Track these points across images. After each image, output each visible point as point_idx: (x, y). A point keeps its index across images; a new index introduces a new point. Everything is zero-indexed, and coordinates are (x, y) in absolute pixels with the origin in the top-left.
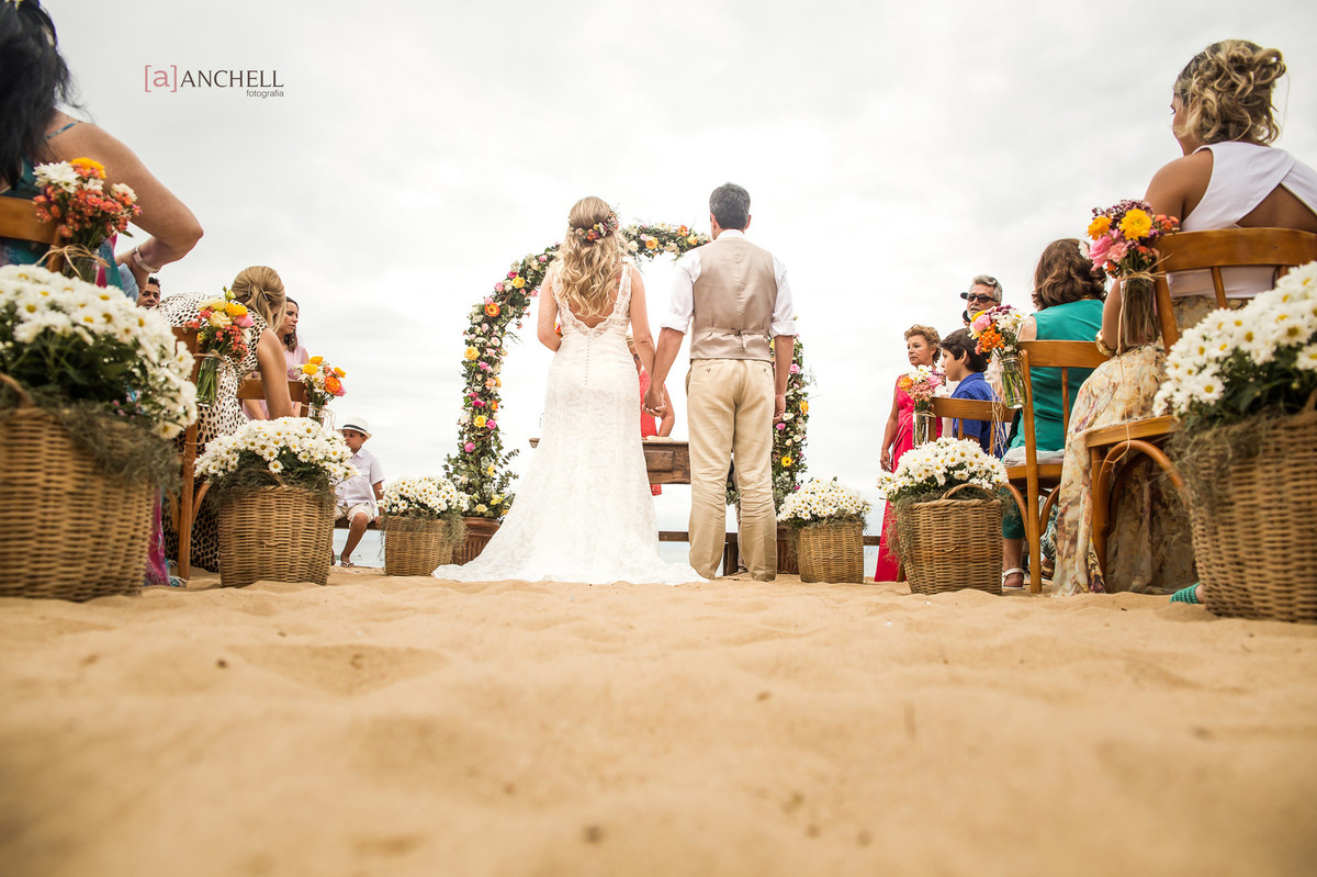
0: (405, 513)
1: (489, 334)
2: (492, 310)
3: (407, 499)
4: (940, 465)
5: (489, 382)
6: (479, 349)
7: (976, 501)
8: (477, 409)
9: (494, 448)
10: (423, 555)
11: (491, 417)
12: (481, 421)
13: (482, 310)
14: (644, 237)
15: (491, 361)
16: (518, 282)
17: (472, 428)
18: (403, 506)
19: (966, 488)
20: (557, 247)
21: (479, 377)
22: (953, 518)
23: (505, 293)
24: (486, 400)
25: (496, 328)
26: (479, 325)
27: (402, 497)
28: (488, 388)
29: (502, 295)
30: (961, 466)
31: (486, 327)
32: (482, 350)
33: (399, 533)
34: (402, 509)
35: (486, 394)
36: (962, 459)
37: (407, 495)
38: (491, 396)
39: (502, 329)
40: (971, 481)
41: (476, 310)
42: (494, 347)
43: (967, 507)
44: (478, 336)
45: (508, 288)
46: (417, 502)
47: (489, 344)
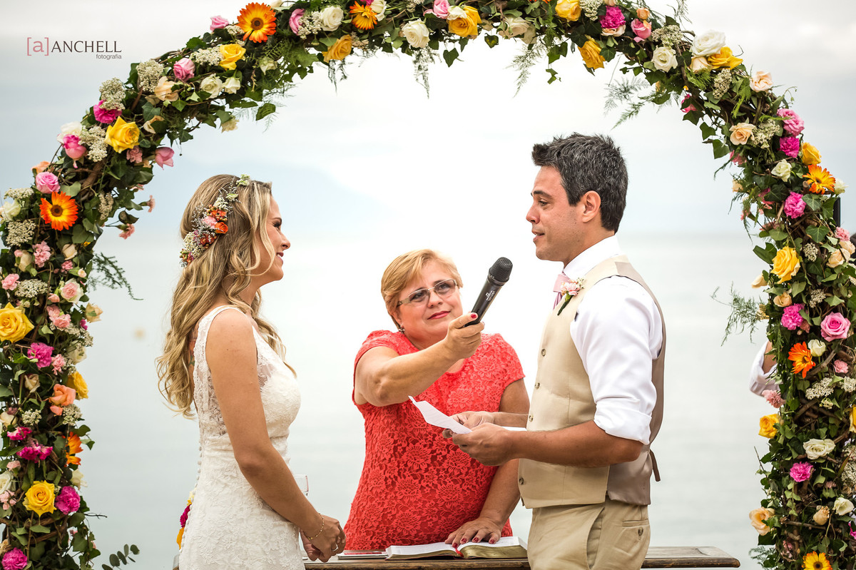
1: (53, 272)
2: (57, 211)
5: (61, 394)
6: (28, 311)
8: (30, 468)
9: (76, 555)
11: (66, 481)
12: (40, 497)
13: (33, 206)
15: (61, 342)
16: (121, 135)
17: (20, 514)
20: (221, 35)
21: (32, 384)
23: (87, 162)
24: (51, 441)
25: (70, 252)
26: (25, 246)
28: (56, 410)
31: (43, 252)
32: (36, 312)
35: (52, 426)
38: (65, 430)
39: (85, 256)
41: (15, 208)
42: (64, 306)
44: (24, 275)
47: (54, 297)
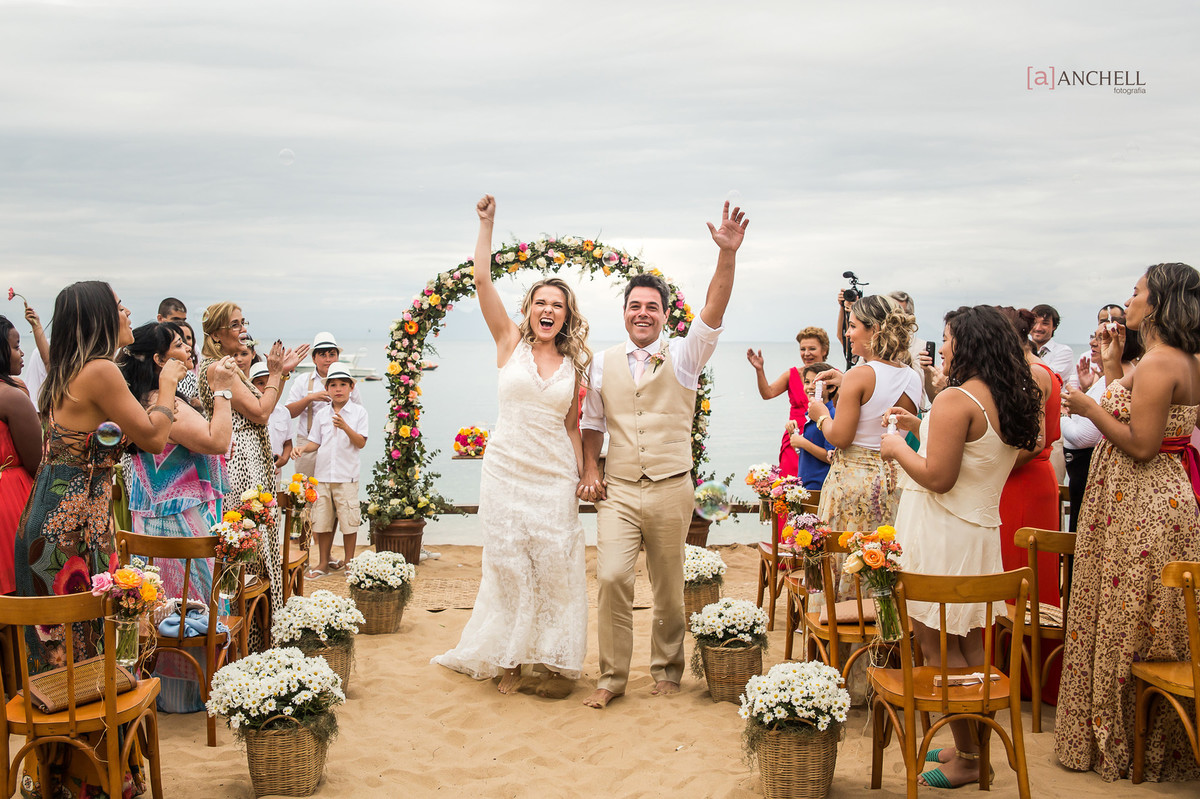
0: (371, 588)
1: (409, 350)
2: (411, 327)
3: (371, 577)
4: (720, 625)
5: (412, 394)
6: (400, 363)
7: (741, 649)
8: (401, 420)
9: (418, 453)
10: (385, 619)
11: (414, 425)
12: (405, 431)
13: (402, 326)
14: (552, 253)
15: (412, 375)
16: (434, 299)
17: (398, 437)
18: (369, 583)
19: (735, 641)
20: (471, 263)
21: (402, 390)
22: (726, 659)
23: (421, 309)
24: (409, 411)
25: (416, 342)
26: (400, 340)
27: (368, 576)
28: (411, 400)
29: (418, 312)
30: (733, 627)
31: (406, 342)
32: (403, 364)
33: (367, 603)
34: (368, 585)
35: (409, 405)
36: (734, 622)
37: (371, 574)
38: (414, 407)
39: (421, 343)
40: (739, 635)
41: (396, 326)
42: (413, 362)
43: (735, 652)
44: (399, 351)
45: (425, 306)
46: (379, 579)
47: (410, 358)
